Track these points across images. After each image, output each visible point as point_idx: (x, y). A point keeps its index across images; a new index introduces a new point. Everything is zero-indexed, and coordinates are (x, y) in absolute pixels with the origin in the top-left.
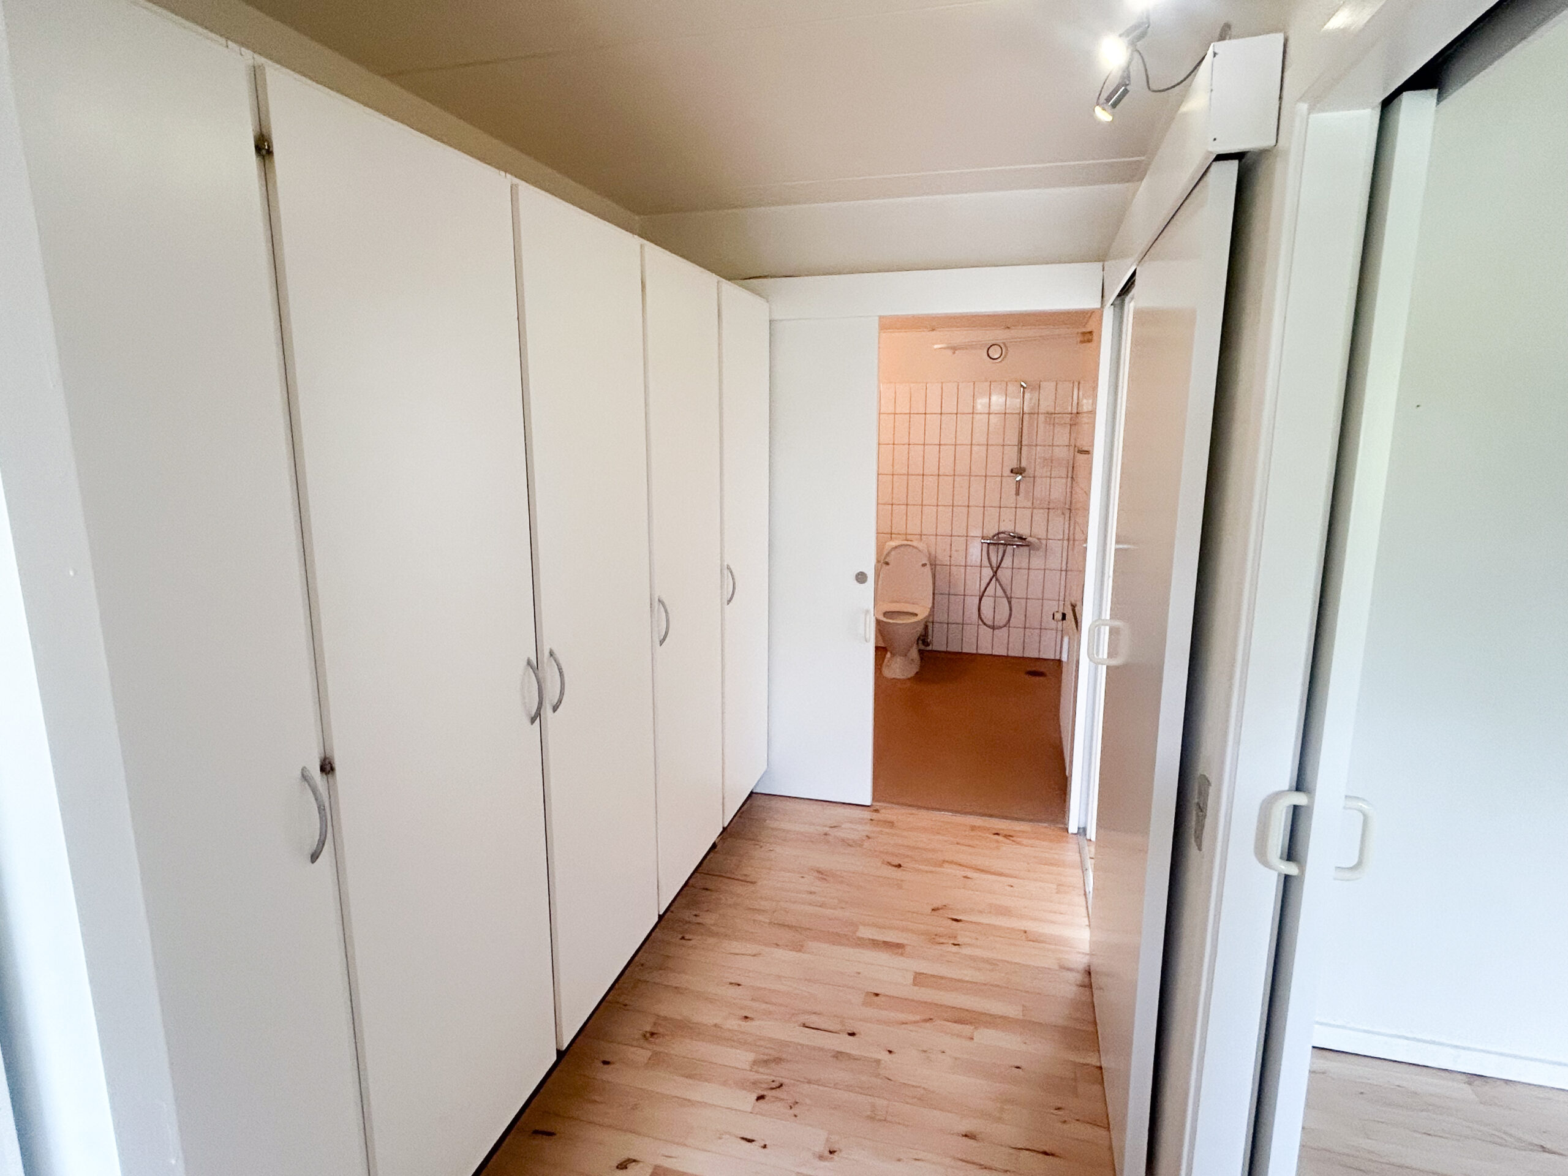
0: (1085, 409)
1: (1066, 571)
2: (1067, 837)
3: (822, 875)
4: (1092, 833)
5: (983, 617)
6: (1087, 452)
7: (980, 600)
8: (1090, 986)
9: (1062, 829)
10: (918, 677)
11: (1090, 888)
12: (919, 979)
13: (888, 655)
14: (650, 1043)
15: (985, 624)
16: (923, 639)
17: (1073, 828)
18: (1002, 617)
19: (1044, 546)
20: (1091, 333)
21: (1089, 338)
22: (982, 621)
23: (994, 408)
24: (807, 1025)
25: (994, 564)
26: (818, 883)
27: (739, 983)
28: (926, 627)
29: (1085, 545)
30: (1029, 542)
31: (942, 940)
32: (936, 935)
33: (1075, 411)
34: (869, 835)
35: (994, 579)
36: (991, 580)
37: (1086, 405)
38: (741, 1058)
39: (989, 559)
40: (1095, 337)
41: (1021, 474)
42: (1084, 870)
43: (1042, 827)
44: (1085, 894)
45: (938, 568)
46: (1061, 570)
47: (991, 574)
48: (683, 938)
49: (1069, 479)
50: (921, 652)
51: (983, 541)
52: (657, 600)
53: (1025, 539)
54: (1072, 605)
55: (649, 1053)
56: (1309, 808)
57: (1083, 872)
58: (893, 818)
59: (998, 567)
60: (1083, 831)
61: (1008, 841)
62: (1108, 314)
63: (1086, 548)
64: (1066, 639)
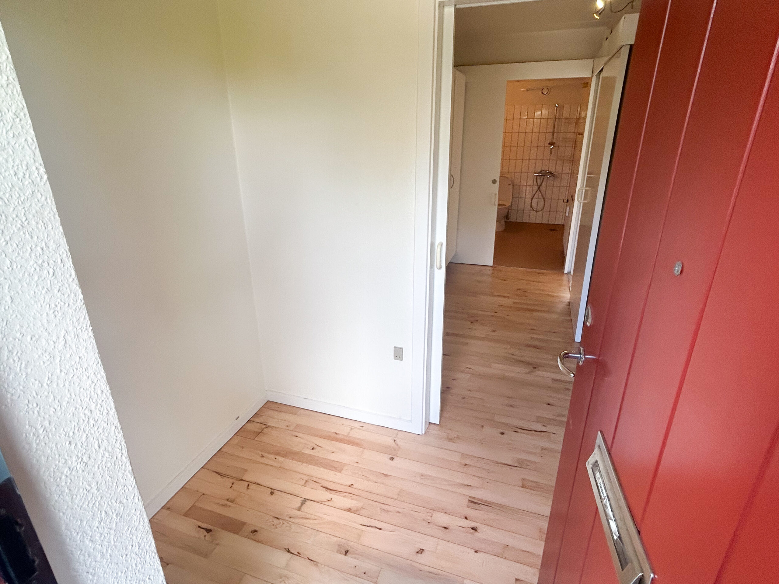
0: (583, 116)
1: (570, 186)
4: (572, 273)
5: (532, 206)
6: (581, 134)
7: (532, 200)
8: (569, 305)
9: (563, 272)
10: (505, 232)
15: (533, 210)
16: (507, 216)
17: (566, 271)
18: (540, 207)
19: (560, 177)
20: (588, 84)
21: (587, 86)
22: (532, 208)
23: (543, 117)
25: (539, 184)
28: (508, 211)
29: (577, 176)
30: (554, 175)
31: (521, 296)
32: (519, 295)
33: (578, 117)
34: (493, 273)
35: (538, 191)
37: (583, 114)
39: (537, 182)
40: (589, 86)
41: (553, 145)
43: (556, 272)
45: (515, 186)
46: (567, 187)
47: (537, 188)
49: (575, 147)
50: (506, 221)
51: (535, 174)
53: (553, 173)
54: (571, 195)
57: (569, 282)
59: (540, 186)
60: (569, 273)
61: (541, 275)
62: (594, 78)
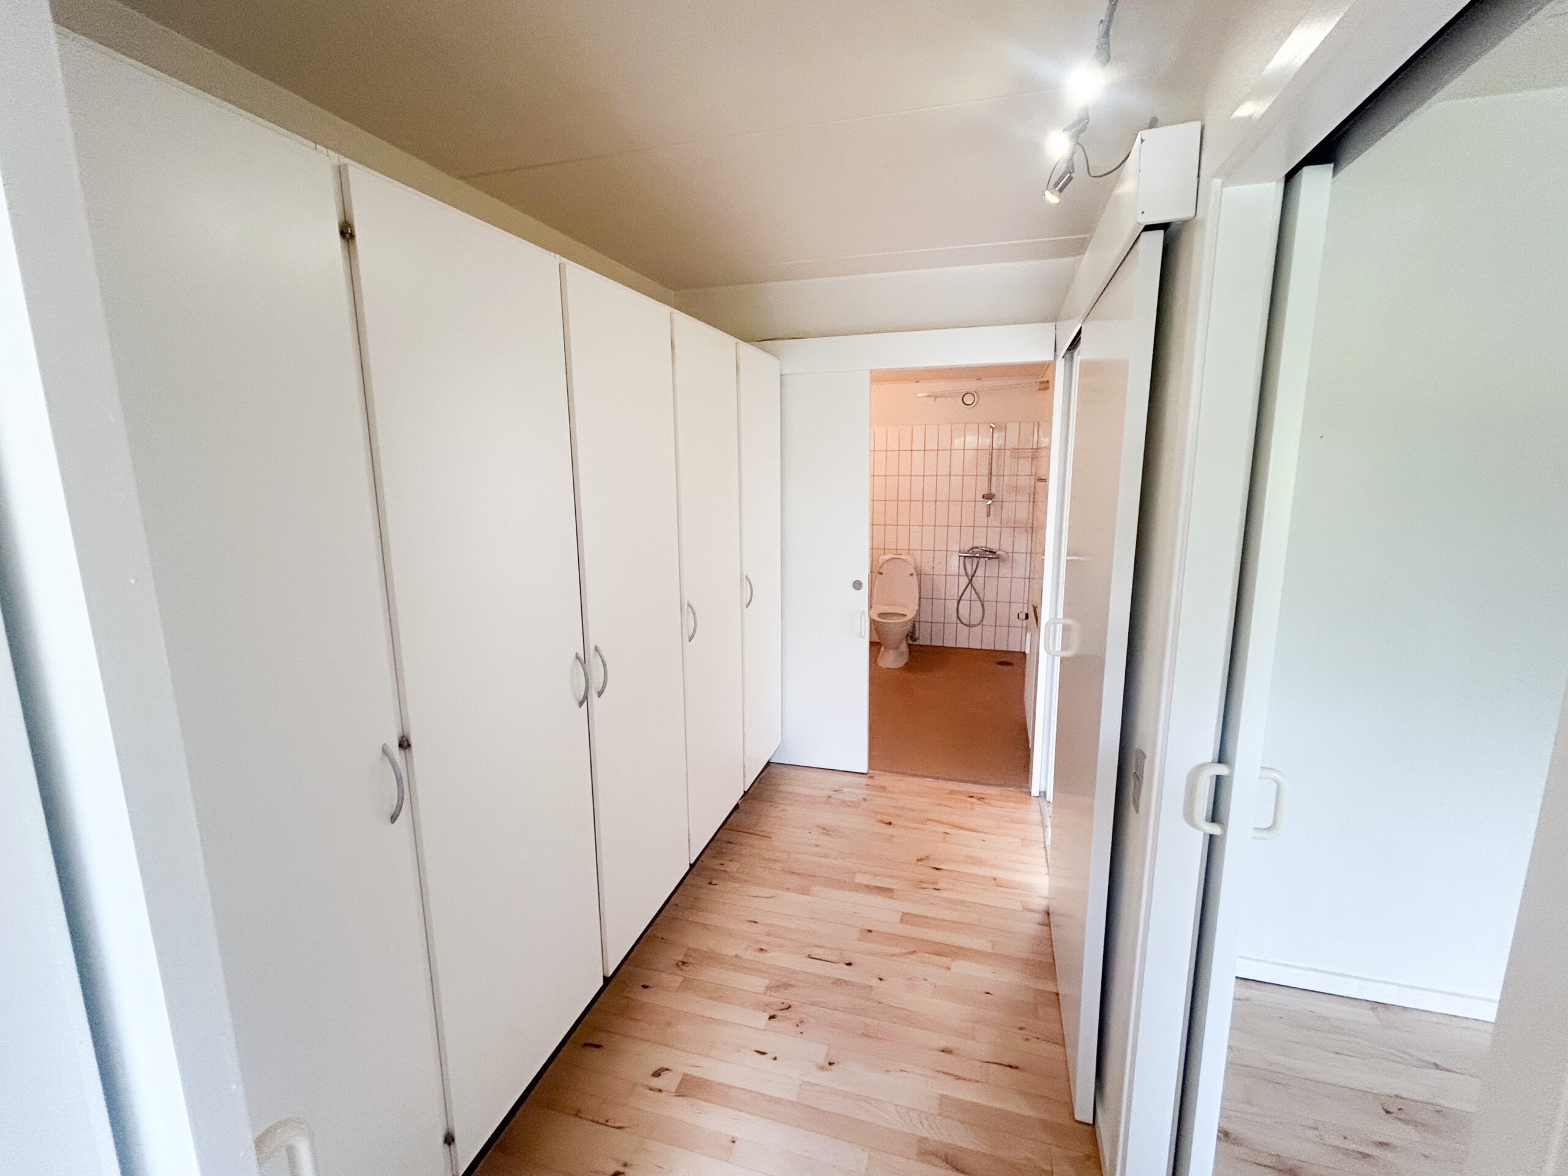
0: (1044, 445)
1: (1029, 578)
2: (1030, 800)
3: (826, 830)
4: (1050, 797)
5: (960, 616)
6: (1045, 480)
7: (958, 602)
8: (1049, 925)
9: (1027, 792)
10: (908, 667)
11: (1048, 842)
12: (906, 918)
13: (883, 649)
14: (682, 970)
15: (962, 623)
16: (911, 635)
17: (1035, 792)
18: (976, 617)
19: (1011, 560)
20: (1048, 382)
21: (1046, 386)
22: (960, 620)
23: (968, 446)
24: (812, 956)
25: (970, 574)
26: (822, 837)
27: (756, 921)
28: (914, 627)
29: (1043, 557)
30: (999, 555)
31: (925, 885)
32: (920, 882)
33: (1035, 447)
34: (865, 797)
35: (970, 585)
36: (968, 586)
37: (1044, 442)
38: (757, 984)
39: (965, 570)
40: (1051, 385)
41: (991, 499)
42: (1044, 827)
43: (1010, 791)
44: (1045, 847)
45: (923, 576)
46: (1025, 578)
47: (967, 581)
48: (710, 883)
49: (1031, 503)
50: (909, 645)
51: (960, 554)
52: (686, 603)
53: (995, 553)
54: (1033, 606)
55: (680, 979)
56: (1230, 777)
57: (1043, 830)
58: (884, 784)
59: (973, 576)
60: (1043, 794)
61: (980, 802)
62: (1060, 365)
63: (1044, 559)
64: (1029, 635)
